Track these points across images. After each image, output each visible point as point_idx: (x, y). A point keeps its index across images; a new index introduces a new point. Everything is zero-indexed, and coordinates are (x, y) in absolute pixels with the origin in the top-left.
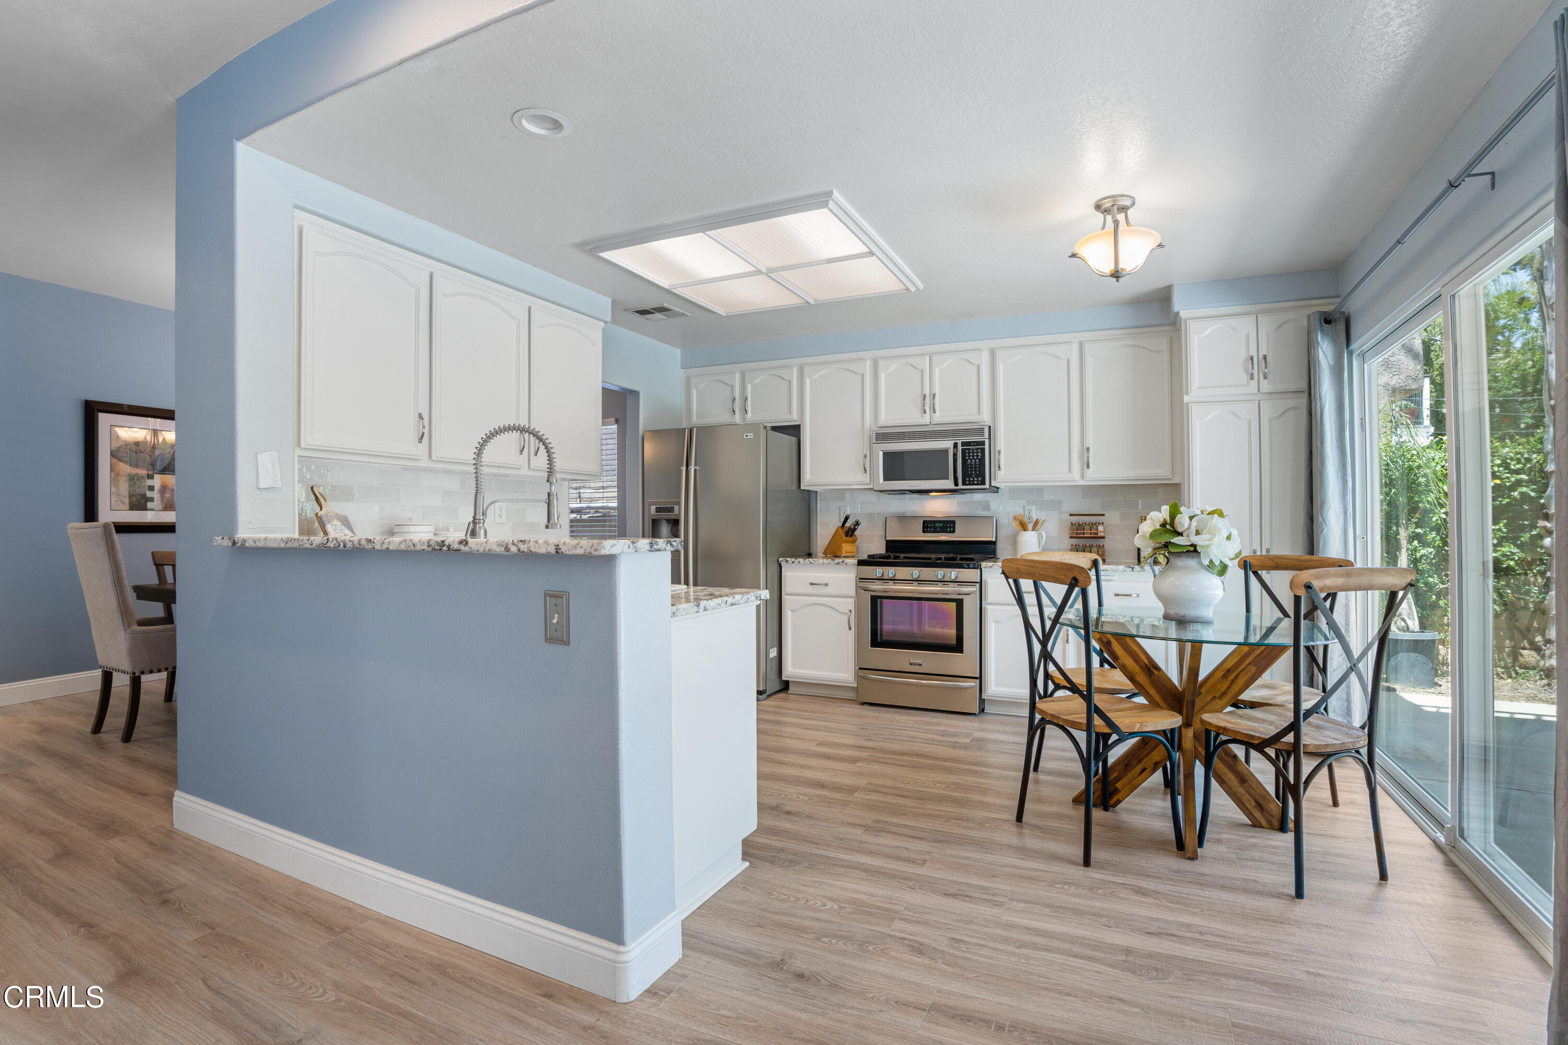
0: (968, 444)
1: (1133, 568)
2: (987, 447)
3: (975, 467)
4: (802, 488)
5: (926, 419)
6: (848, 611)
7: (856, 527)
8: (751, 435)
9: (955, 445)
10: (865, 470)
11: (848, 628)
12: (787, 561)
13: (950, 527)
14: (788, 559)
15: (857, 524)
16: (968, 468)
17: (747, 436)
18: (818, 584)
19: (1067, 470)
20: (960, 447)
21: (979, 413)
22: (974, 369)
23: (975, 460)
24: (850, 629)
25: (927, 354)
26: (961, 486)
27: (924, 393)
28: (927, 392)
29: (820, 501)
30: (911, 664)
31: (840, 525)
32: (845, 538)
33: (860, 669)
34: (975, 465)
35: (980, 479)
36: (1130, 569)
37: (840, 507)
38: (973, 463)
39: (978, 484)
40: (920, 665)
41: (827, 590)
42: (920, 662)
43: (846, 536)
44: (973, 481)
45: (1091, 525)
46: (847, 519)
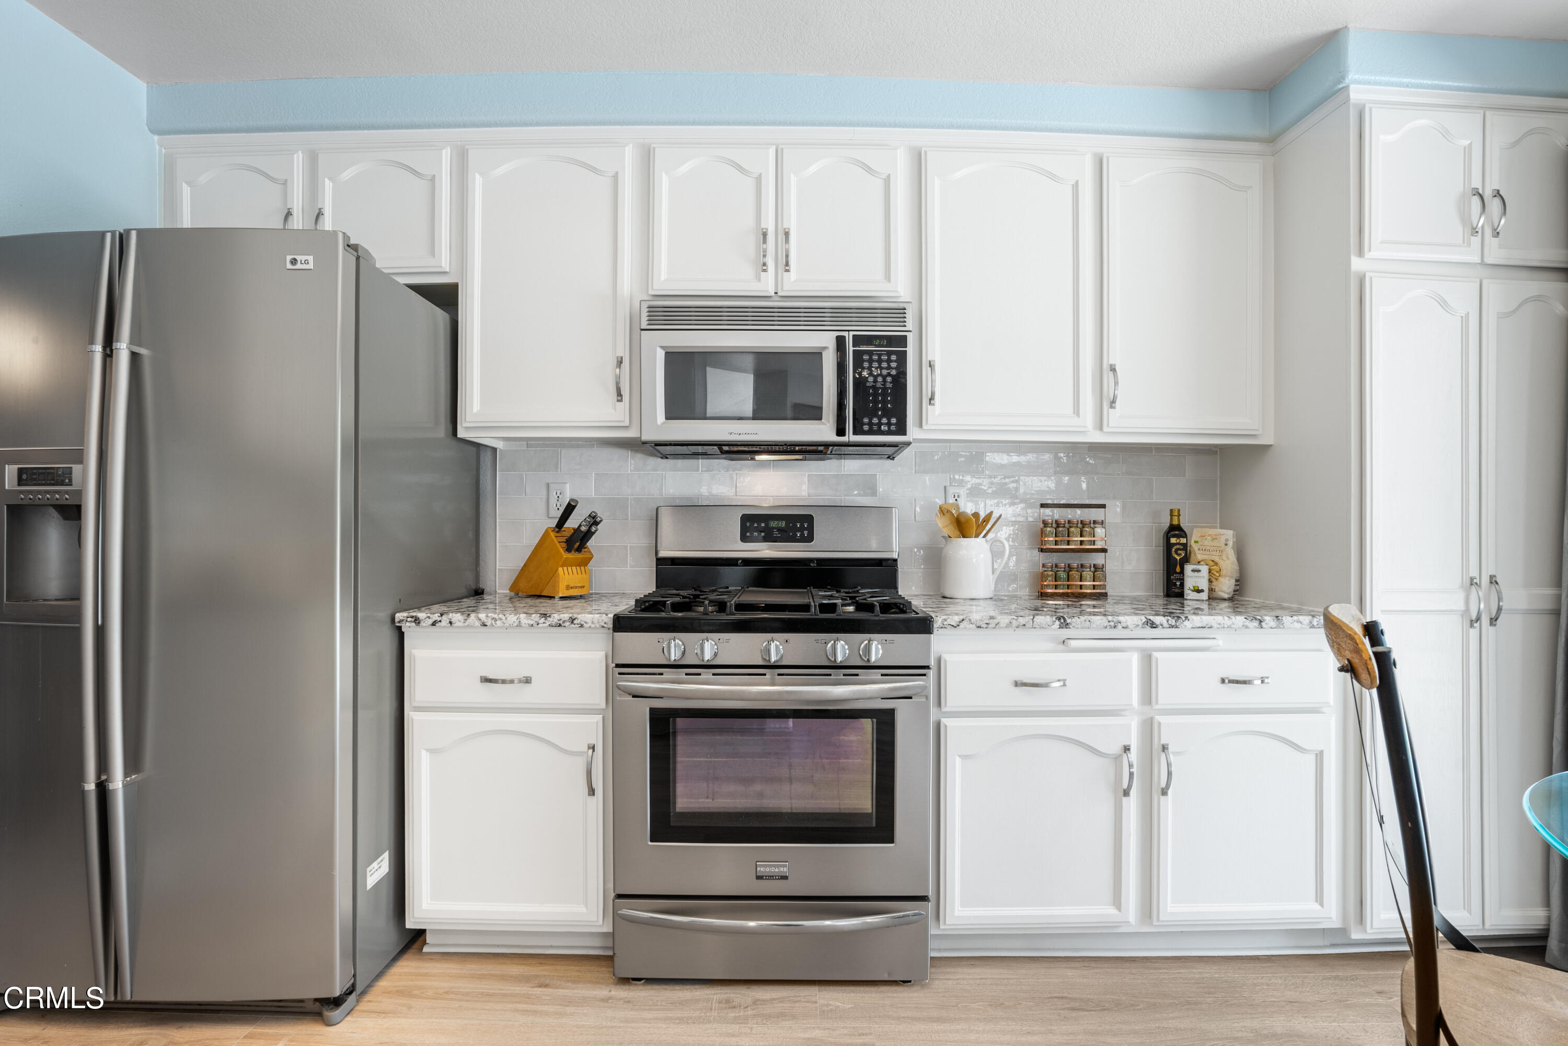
0: (869, 340)
1: (1261, 622)
2: (911, 350)
3: (884, 394)
4: (461, 434)
5: (767, 285)
6: (585, 749)
7: (593, 529)
8: (308, 261)
9: (840, 342)
10: (619, 394)
11: (586, 790)
12: (417, 621)
13: (802, 529)
14: (421, 615)
15: (594, 521)
16: (869, 395)
17: (294, 262)
18: (504, 682)
19: (1070, 410)
20: (850, 349)
21: (888, 277)
22: (879, 183)
23: (884, 377)
24: (592, 792)
25: (773, 145)
26: (851, 437)
27: (763, 226)
28: (769, 224)
29: (501, 471)
30: (759, 878)
31: (554, 523)
32: (566, 555)
33: (620, 896)
34: (885, 389)
35: (894, 420)
36: (1256, 624)
37: (548, 485)
38: (879, 385)
39: (889, 433)
40: (785, 878)
41: (526, 695)
42: (784, 870)
43: (569, 550)
44: (880, 424)
45: (1080, 525)
46: (570, 509)
